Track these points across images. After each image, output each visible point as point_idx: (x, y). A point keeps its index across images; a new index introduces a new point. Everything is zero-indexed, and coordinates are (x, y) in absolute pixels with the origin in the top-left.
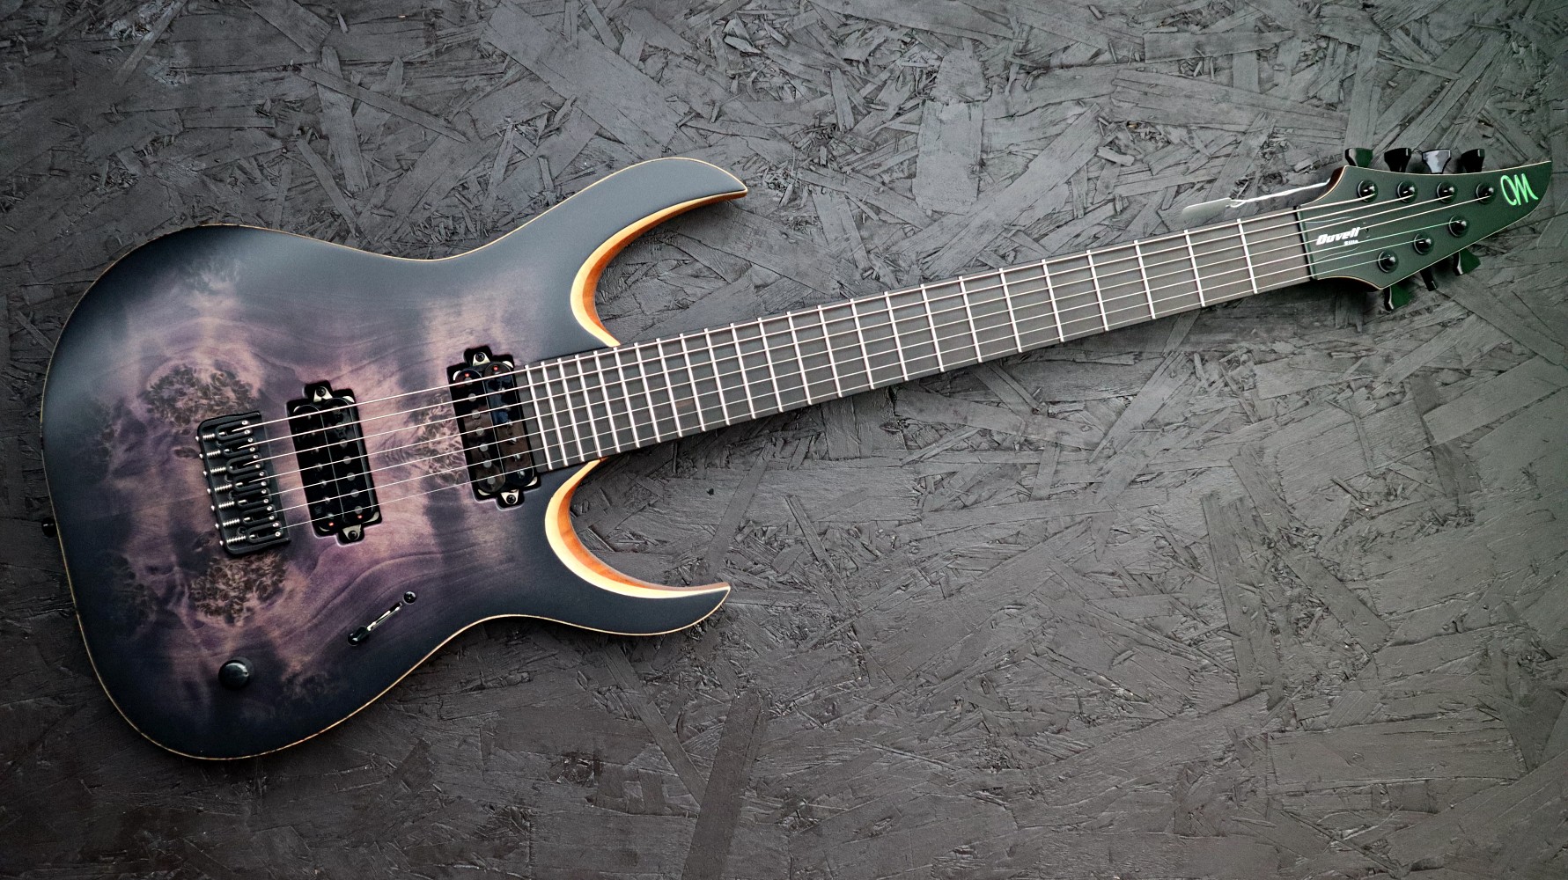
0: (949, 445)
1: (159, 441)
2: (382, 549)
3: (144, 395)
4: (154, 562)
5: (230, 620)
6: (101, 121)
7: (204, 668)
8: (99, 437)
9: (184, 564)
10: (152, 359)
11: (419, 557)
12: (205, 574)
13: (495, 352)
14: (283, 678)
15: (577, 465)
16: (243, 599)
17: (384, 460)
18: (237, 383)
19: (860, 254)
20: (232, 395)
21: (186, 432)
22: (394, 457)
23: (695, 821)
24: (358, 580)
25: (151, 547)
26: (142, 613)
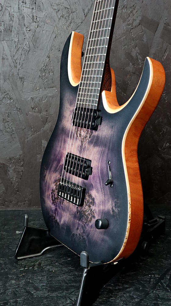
1: (59, 207)
3: (52, 204)
5: (94, 217)
9: (79, 220)
11: (102, 154)
12: (83, 216)
16: (91, 210)
17: (80, 152)
18: (57, 180)
25: (74, 225)
26: (84, 239)
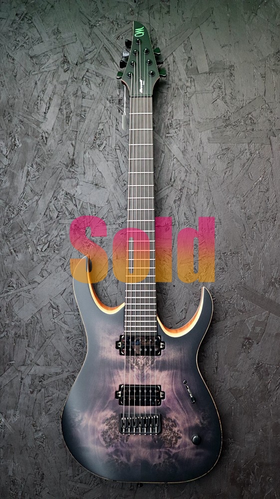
0: (176, 213)
1: (122, 446)
2: (169, 387)
3: (107, 447)
4: (157, 456)
5: (180, 437)
6: (24, 440)
7: (193, 449)
8: (117, 464)
9: (160, 448)
10: (97, 442)
11: (174, 376)
12: (164, 442)
13: (118, 340)
14: (201, 426)
15: (157, 324)
16: (174, 432)
17: (143, 380)
18: (110, 418)
19: (114, 226)
20: (113, 421)
21: (121, 437)
22: (143, 377)
23: (271, 314)
24: (176, 396)
25: (153, 456)
26: (172, 463)
